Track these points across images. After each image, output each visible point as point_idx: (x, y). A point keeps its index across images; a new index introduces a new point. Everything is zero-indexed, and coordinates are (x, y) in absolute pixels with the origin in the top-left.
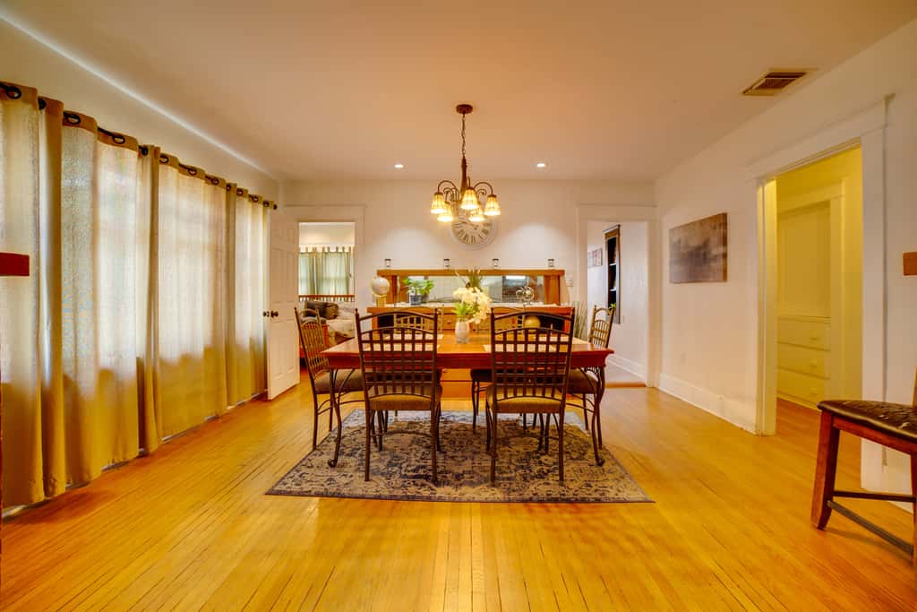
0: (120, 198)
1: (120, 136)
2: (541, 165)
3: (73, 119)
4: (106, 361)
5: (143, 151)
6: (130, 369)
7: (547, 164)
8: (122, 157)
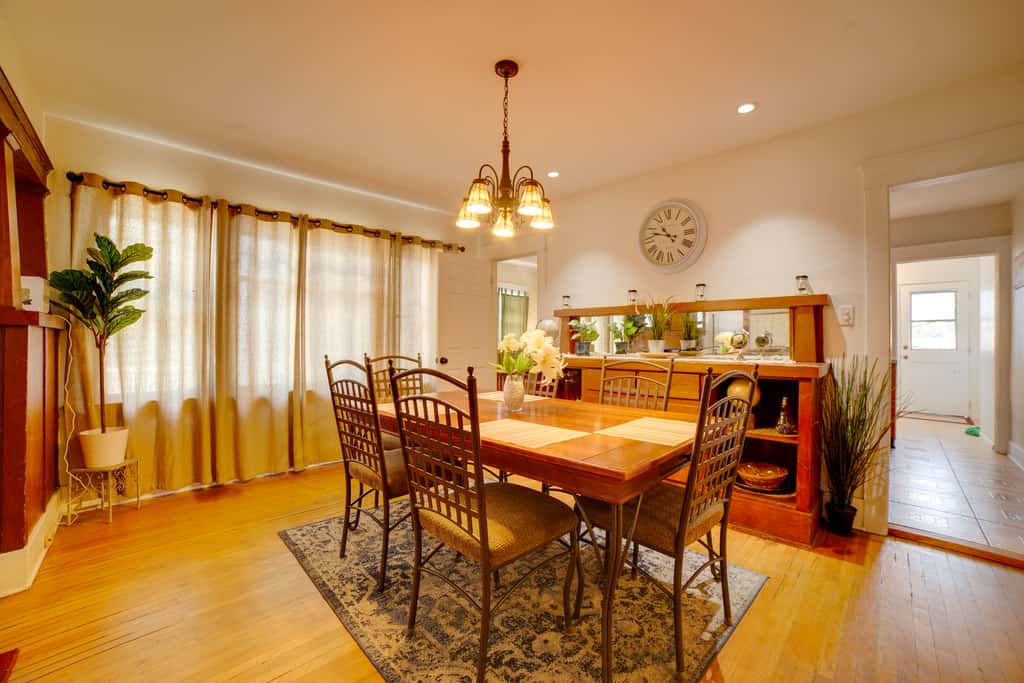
0: (275, 262)
1: (276, 213)
2: (746, 109)
3: (236, 210)
4: (262, 390)
5: (295, 220)
6: (281, 400)
7: (755, 104)
8: (275, 229)
